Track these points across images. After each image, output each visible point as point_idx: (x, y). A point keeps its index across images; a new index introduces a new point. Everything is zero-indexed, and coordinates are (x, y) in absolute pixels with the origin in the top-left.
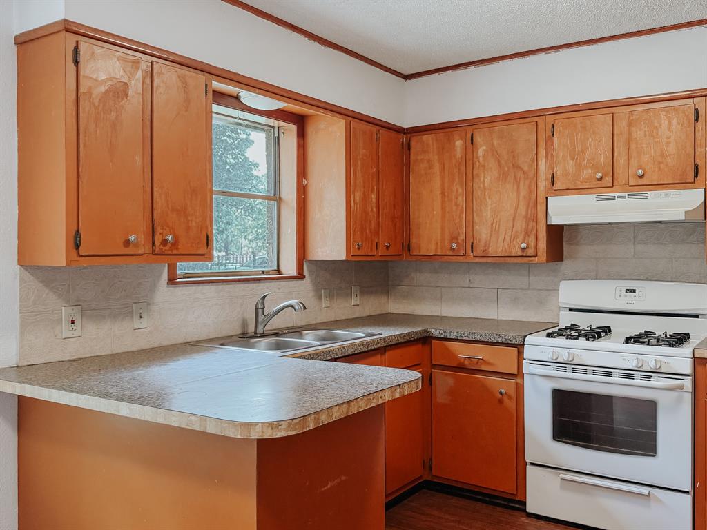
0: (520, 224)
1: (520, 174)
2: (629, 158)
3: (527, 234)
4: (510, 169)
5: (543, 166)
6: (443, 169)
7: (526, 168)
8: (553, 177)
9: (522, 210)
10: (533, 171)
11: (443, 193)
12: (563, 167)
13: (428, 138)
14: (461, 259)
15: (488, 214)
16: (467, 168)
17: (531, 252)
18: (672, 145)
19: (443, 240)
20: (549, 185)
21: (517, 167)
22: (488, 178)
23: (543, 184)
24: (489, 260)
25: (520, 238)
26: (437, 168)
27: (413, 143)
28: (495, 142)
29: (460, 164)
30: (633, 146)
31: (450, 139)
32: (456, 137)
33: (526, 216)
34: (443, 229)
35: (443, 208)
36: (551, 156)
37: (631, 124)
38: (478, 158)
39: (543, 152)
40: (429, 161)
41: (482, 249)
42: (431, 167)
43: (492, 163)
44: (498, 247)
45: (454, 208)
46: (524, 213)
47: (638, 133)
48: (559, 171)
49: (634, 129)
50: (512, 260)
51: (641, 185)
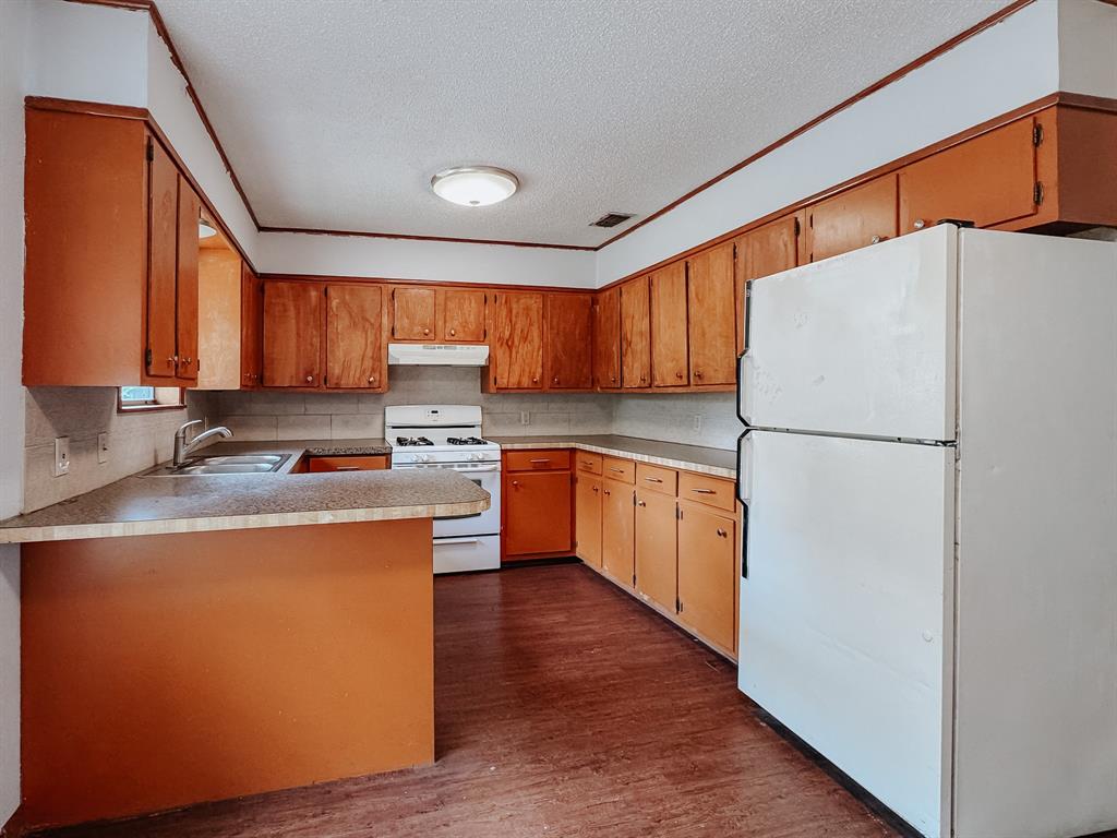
0: (368, 363)
1: (367, 325)
2: (445, 322)
3: (373, 370)
4: (359, 320)
5: (385, 320)
6: (298, 313)
7: (372, 321)
8: (393, 329)
9: (369, 353)
10: (377, 325)
11: (298, 334)
12: (402, 323)
13: (284, 285)
14: (316, 390)
15: (340, 354)
16: (323, 315)
17: (376, 384)
18: (472, 317)
19: (297, 374)
20: (390, 334)
21: (365, 319)
22: (340, 324)
23: (386, 334)
24: (341, 391)
25: (368, 374)
26: (292, 313)
27: (266, 287)
28: (347, 297)
29: (315, 311)
30: (448, 314)
31: (305, 290)
32: (311, 288)
33: (372, 357)
34: (298, 364)
35: (298, 348)
36: (392, 315)
37: (446, 299)
38: (331, 308)
39: (385, 310)
40: (284, 305)
41: (336, 381)
42: (285, 311)
43: (344, 314)
44: (349, 381)
45: (309, 347)
46: (371, 354)
47: (451, 305)
48: (398, 326)
49: (449, 303)
50: (360, 391)
51: (453, 340)
